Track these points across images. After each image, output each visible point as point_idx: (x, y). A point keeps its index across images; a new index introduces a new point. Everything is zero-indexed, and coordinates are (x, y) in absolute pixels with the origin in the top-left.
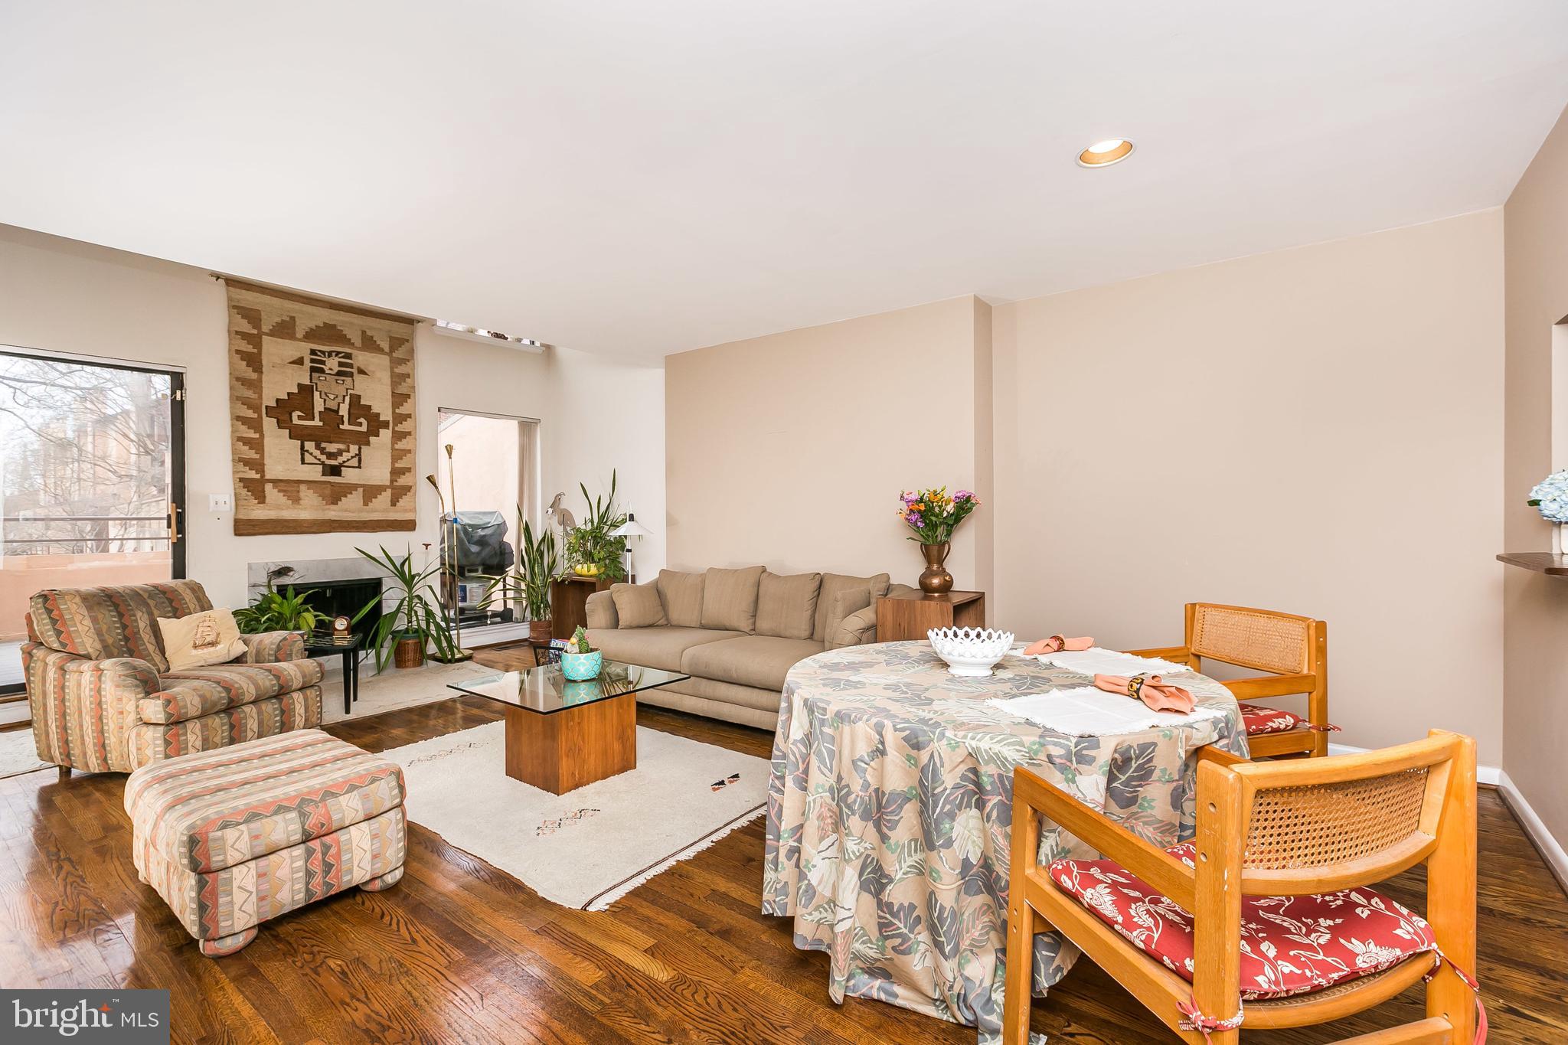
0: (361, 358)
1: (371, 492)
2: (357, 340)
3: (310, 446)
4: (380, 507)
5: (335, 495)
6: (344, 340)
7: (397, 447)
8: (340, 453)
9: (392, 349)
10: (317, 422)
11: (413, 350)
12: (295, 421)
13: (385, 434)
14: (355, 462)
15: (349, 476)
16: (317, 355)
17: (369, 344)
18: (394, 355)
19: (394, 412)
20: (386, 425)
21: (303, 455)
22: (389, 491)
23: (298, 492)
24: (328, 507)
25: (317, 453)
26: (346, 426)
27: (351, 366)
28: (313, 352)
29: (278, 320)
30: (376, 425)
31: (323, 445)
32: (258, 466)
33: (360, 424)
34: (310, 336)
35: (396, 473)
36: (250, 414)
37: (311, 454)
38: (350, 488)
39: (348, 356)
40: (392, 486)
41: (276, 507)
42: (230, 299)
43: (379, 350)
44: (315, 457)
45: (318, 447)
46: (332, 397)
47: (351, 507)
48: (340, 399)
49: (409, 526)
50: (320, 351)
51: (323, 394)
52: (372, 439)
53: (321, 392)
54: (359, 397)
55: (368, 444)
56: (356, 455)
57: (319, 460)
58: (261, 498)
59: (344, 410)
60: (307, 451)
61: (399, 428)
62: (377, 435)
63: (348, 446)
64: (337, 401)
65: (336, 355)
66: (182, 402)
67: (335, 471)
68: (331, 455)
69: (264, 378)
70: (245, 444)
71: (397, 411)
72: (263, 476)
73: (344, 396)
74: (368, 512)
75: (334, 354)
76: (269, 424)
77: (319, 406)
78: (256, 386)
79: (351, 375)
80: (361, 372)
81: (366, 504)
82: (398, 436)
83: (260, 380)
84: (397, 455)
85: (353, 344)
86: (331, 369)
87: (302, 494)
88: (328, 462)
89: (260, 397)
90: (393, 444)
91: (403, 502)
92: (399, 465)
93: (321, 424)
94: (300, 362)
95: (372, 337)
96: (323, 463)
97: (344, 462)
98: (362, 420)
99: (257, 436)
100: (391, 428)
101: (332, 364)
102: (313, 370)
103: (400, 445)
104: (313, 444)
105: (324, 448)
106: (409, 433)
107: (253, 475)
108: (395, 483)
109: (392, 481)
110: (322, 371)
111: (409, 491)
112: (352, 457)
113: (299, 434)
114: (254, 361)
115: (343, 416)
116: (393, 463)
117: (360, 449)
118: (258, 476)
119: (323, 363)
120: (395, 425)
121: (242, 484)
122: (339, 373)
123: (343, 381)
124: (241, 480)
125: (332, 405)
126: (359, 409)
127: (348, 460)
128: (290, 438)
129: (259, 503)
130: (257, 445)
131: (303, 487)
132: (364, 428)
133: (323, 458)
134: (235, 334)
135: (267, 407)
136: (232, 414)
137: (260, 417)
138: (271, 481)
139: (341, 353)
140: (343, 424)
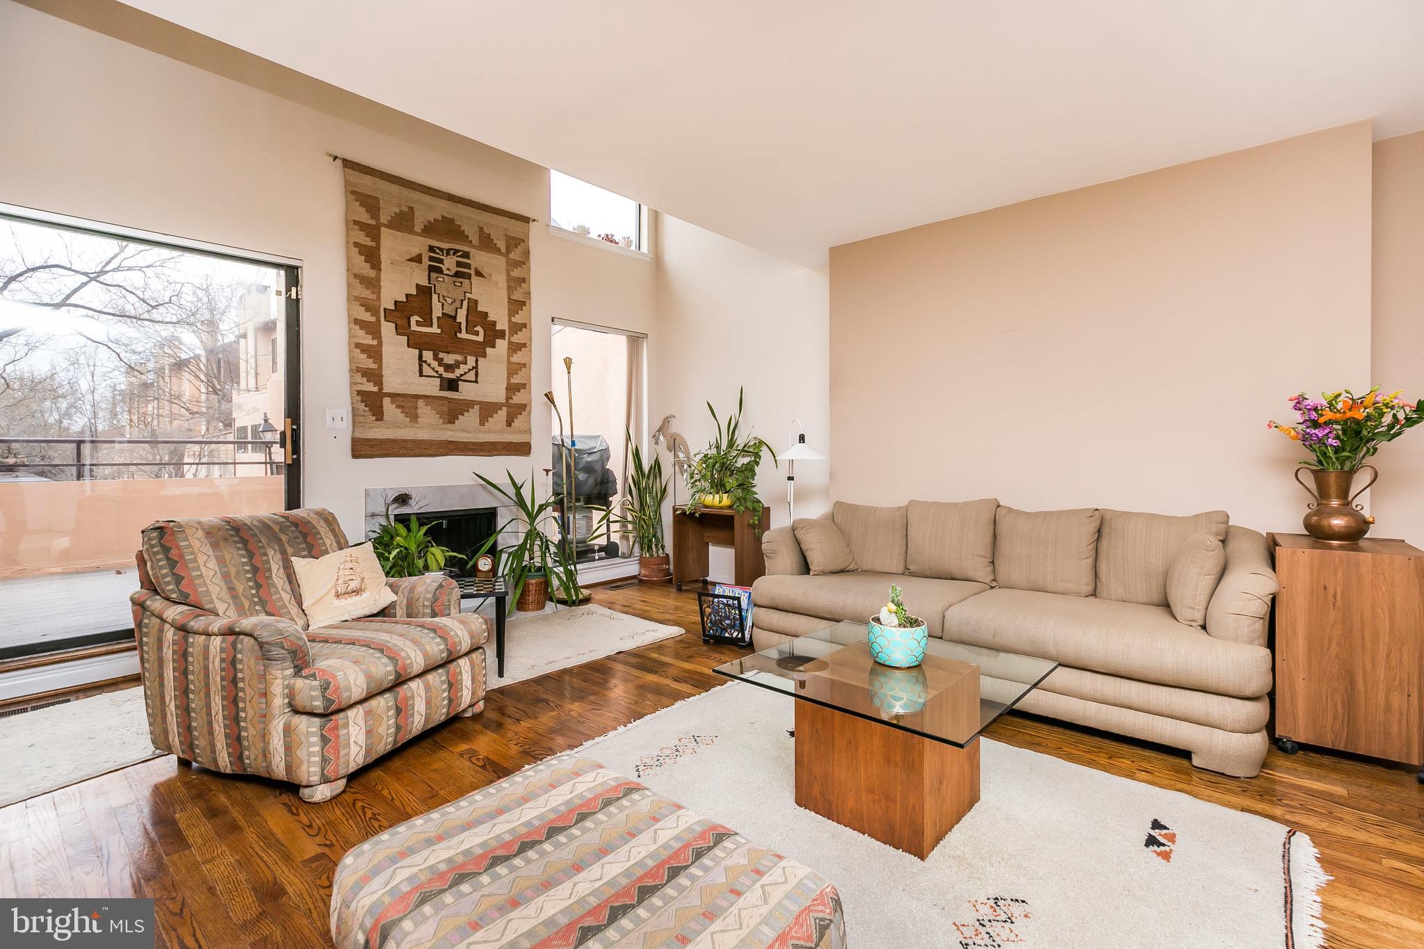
0: (480, 259)
1: (488, 410)
2: (474, 238)
3: (428, 355)
4: (495, 430)
5: (453, 412)
6: (460, 236)
7: (512, 360)
8: (457, 365)
9: (508, 251)
10: (435, 329)
11: (529, 252)
12: (414, 327)
13: (502, 345)
14: (471, 376)
15: (466, 391)
16: (435, 252)
17: (487, 243)
18: (511, 256)
19: (510, 321)
20: (501, 334)
21: (421, 366)
22: (505, 409)
23: (416, 408)
24: (445, 426)
25: (435, 364)
26: (463, 335)
27: (468, 266)
28: (432, 249)
29: (397, 211)
30: (493, 334)
31: (441, 355)
32: (375, 376)
33: (477, 333)
34: (429, 230)
35: (512, 389)
36: (368, 317)
37: (429, 365)
38: (467, 405)
39: (466, 255)
40: (507, 404)
41: (394, 426)
42: (347, 183)
43: (495, 249)
44: (433, 369)
45: (436, 357)
46: (449, 301)
47: (467, 428)
48: (458, 304)
49: (523, 449)
50: (438, 248)
51: (441, 297)
52: (489, 350)
53: (439, 294)
54: (477, 302)
55: (484, 355)
56: (474, 368)
57: (437, 372)
58: (379, 414)
59: (461, 317)
60: (425, 362)
61: (515, 339)
62: (493, 346)
63: (466, 358)
64: (455, 306)
65: (454, 254)
66: (298, 300)
67: (452, 385)
68: (449, 368)
69: (383, 276)
70: (363, 351)
71: (513, 319)
72: (381, 389)
73: (462, 301)
74: (484, 432)
75: (452, 252)
76: (387, 329)
77: (437, 312)
78: (373, 284)
79: (468, 277)
80: (479, 274)
81: (482, 423)
82: (515, 348)
83: (378, 279)
84: (514, 369)
85: (471, 242)
86: (448, 269)
87: (420, 411)
88: (446, 375)
89: (379, 298)
90: (509, 356)
91: (518, 423)
92: (515, 380)
93: (439, 331)
94: (417, 259)
95: (489, 235)
96: (440, 376)
97: (461, 375)
98: (478, 328)
99: (375, 342)
100: (507, 337)
101: (449, 264)
102: (432, 269)
103: (517, 358)
104: (430, 353)
105: (442, 359)
106: (524, 345)
107: (371, 387)
108: (511, 401)
109: (508, 398)
110: (440, 271)
111: (524, 410)
112: (469, 370)
113: (417, 342)
114: (372, 256)
115: (460, 323)
116: (508, 379)
117: (477, 361)
118: (376, 389)
119: (441, 261)
120: (511, 335)
121: (359, 398)
122: (457, 275)
123: (461, 283)
124: (359, 393)
125: (449, 310)
126: (477, 317)
127: (466, 373)
128: (409, 346)
129: (377, 420)
130: (375, 353)
131: (421, 403)
132: (480, 338)
133: (441, 370)
134: (353, 224)
135: (385, 309)
136: (349, 317)
137: (379, 321)
138: (389, 395)
139: (459, 251)
140: (460, 332)
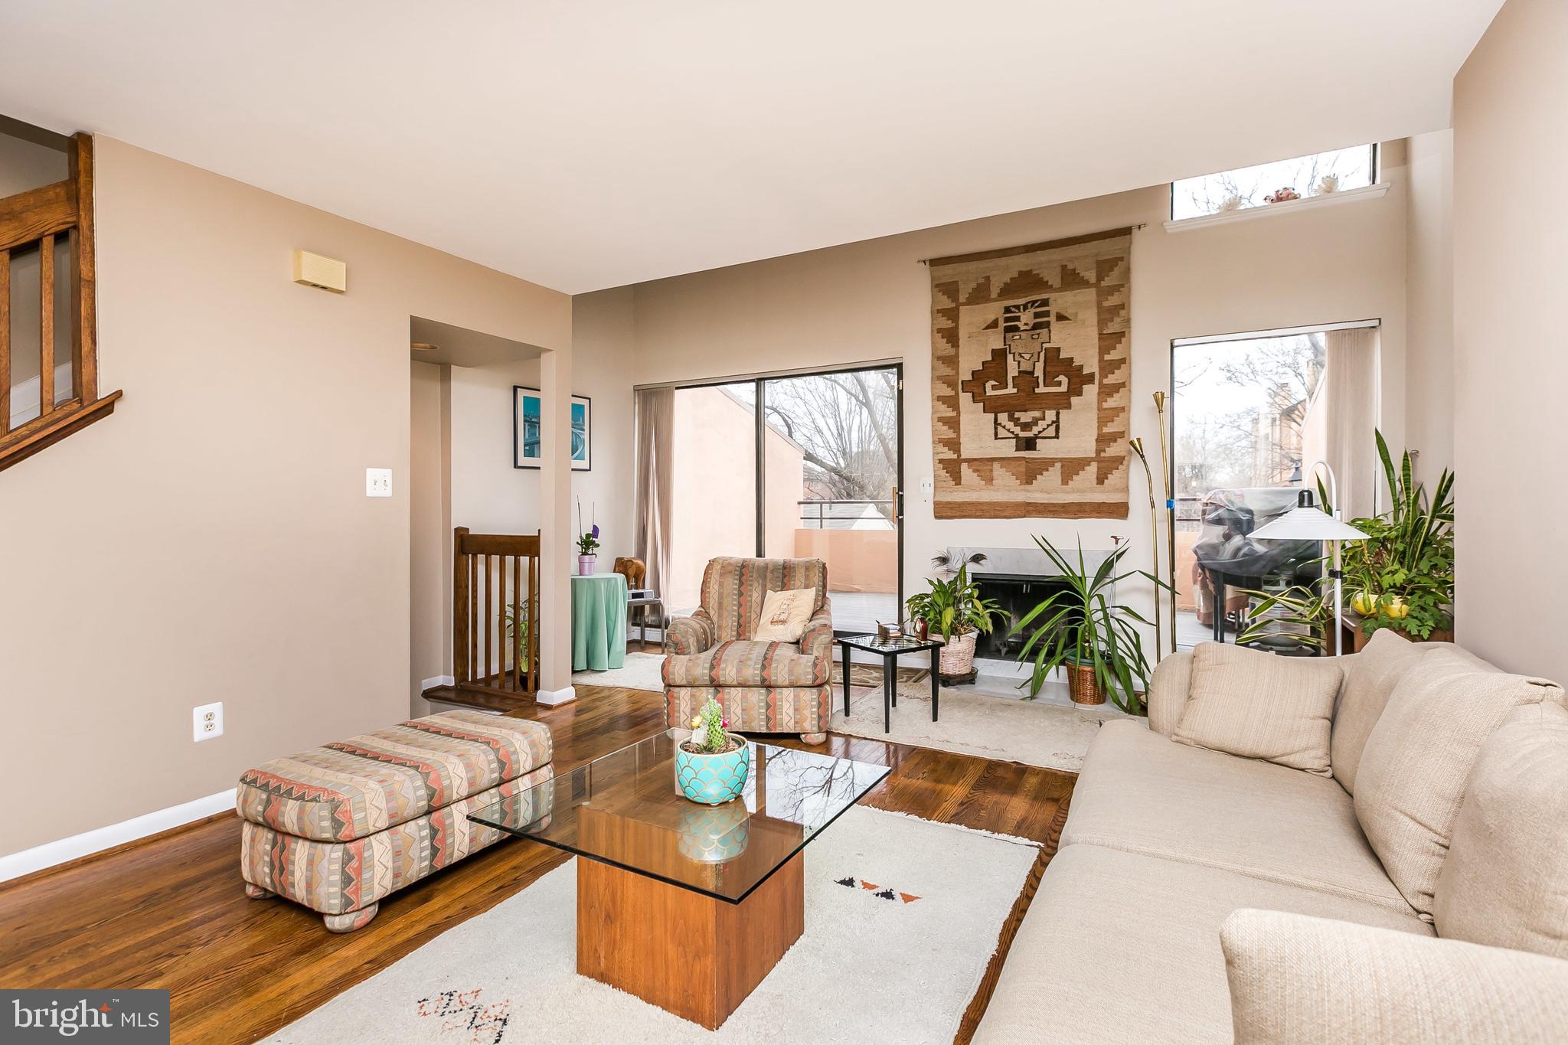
0: (1060, 301)
1: (1072, 467)
2: (1054, 279)
3: (1003, 417)
4: (1084, 488)
5: (1031, 473)
6: (1040, 284)
7: (1105, 405)
8: (1035, 422)
9: (1100, 278)
10: (1011, 390)
11: (1130, 270)
12: (990, 392)
13: (1091, 391)
14: (1051, 431)
15: (1045, 449)
16: (1011, 312)
17: (1071, 280)
18: (1103, 284)
19: (1101, 360)
20: (1090, 379)
21: (996, 428)
22: (1094, 465)
23: (992, 471)
24: (1023, 487)
25: (1010, 425)
26: (1041, 389)
27: (1047, 314)
28: (1007, 310)
29: (974, 285)
30: (1079, 379)
31: (1018, 414)
32: (954, 445)
33: (1059, 384)
34: (1006, 291)
35: (1104, 440)
36: (949, 392)
37: (1004, 427)
38: (1046, 464)
39: (1045, 303)
40: (1098, 458)
41: (973, 488)
42: (933, 279)
43: (1084, 283)
44: (1009, 430)
45: (1011, 418)
46: (1027, 356)
47: (1048, 488)
48: (1036, 356)
49: (1120, 510)
50: (1014, 306)
51: (1017, 356)
52: (1074, 400)
53: (1014, 354)
54: (1058, 350)
55: (1069, 406)
56: (1053, 422)
57: (1013, 433)
58: (957, 478)
59: (1039, 372)
60: (1000, 424)
61: (1110, 380)
62: (1080, 394)
63: (1044, 413)
64: (1032, 360)
65: (1032, 306)
66: (902, 390)
67: (1029, 444)
68: (1026, 426)
69: (961, 351)
70: (945, 424)
71: (1107, 357)
72: (959, 456)
73: (1039, 353)
74: (1068, 493)
75: (1030, 305)
76: (965, 398)
77: (1012, 370)
78: (952, 361)
79: (1047, 325)
80: (1061, 317)
81: (1065, 482)
82: (1106, 391)
83: (957, 355)
84: (1105, 417)
85: (1051, 286)
86: (1026, 324)
87: (995, 474)
88: (1023, 434)
89: (957, 373)
90: (1100, 402)
91: (1113, 479)
92: (1109, 429)
93: (1015, 390)
94: (994, 325)
95: (1074, 270)
96: (1017, 437)
97: (1040, 432)
98: (1062, 378)
99: (954, 414)
100: (1097, 381)
101: (1026, 318)
102: (1007, 330)
103: (1111, 403)
104: (1006, 415)
105: (1019, 419)
106: (1123, 385)
107: (950, 455)
108: (1103, 454)
109: (1098, 452)
110: (1016, 329)
111: (1122, 463)
112: (1048, 426)
113: (993, 407)
114: (951, 336)
115: (1038, 377)
116: (1100, 428)
117: (1058, 414)
118: (955, 456)
119: (1018, 319)
120: (1103, 375)
121: (941, 466)
122: (1036, 327)
124: (941, 461)
125: (1026, 366)
126: (1056, 363)
127: (1044, 429)
128: (984, 412)
129: (956, 485)
130: (953, 423)
131: (996, 465)
132: (1064, 388)
133: (1017, 430)
134: (938, 312)
135: (962, 382)
136: (933, 395)
137: (957, 394)
138: (969, 461)
139: (1037, 301)
140: (1038, 387)
